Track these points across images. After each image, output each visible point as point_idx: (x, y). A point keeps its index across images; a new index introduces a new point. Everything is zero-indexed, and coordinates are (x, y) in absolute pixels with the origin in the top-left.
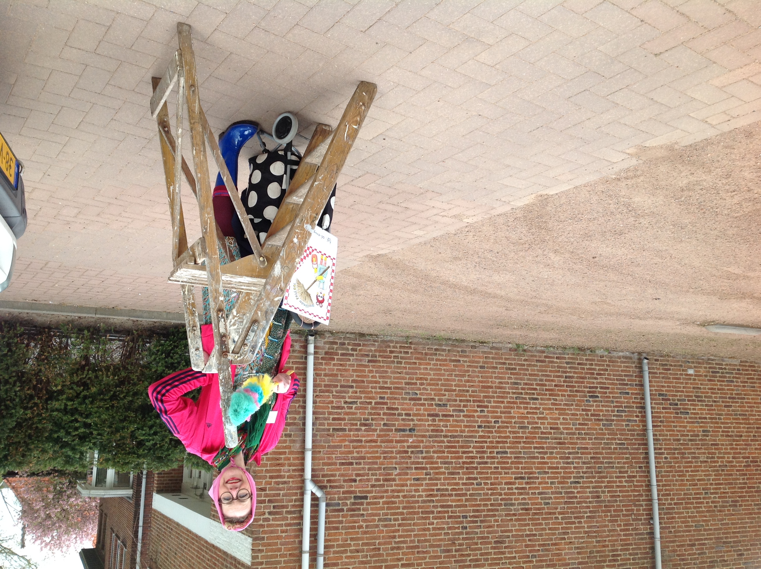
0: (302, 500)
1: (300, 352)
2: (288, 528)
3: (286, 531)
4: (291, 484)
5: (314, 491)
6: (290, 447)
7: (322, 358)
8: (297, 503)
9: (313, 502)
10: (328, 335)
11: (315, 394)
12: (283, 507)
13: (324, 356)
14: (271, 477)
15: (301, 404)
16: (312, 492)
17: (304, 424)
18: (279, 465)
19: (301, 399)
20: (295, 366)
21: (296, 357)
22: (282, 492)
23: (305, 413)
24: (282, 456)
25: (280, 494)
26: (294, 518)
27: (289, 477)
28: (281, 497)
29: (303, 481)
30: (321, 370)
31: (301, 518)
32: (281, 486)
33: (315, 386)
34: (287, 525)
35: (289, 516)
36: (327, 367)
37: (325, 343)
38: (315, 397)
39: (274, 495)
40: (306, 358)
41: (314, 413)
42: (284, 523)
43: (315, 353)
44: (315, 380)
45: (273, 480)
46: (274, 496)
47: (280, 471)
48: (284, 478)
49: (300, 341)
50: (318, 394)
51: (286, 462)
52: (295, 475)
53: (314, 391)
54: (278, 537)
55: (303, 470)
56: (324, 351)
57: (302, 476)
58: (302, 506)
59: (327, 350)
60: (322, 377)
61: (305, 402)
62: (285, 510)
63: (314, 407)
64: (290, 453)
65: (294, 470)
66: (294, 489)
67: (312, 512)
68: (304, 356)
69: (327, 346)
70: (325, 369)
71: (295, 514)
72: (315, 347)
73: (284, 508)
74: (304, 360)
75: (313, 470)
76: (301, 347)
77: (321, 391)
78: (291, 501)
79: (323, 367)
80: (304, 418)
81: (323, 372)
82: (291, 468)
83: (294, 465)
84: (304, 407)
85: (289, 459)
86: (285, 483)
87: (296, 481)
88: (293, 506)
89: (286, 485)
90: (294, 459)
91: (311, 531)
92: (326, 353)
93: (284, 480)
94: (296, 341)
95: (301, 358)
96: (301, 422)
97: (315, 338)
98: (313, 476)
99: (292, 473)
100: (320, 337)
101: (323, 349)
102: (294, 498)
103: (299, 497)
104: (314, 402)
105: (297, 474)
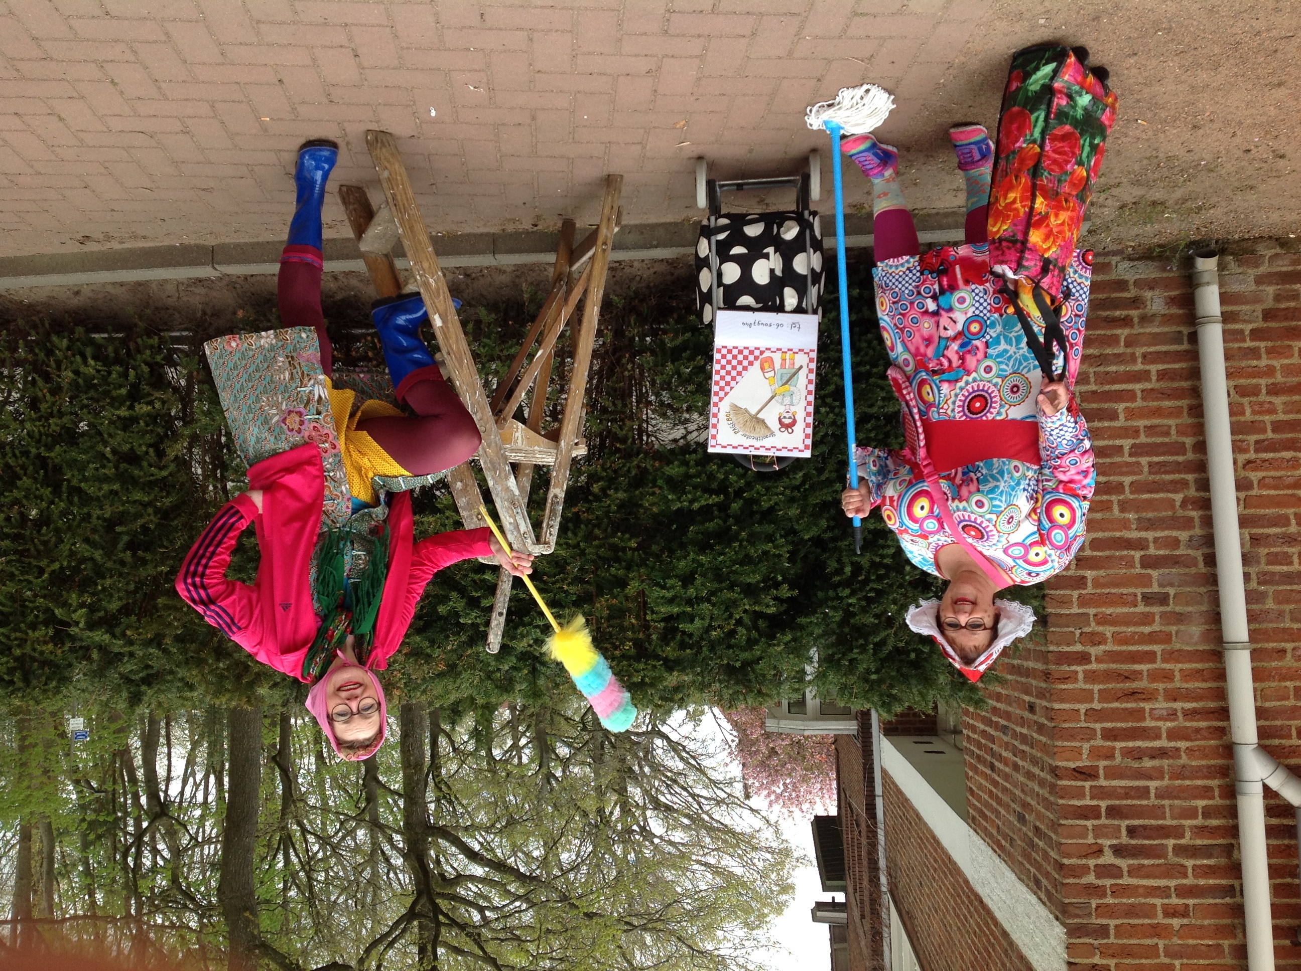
0: (1232, 812)
1: (1167, 319)
2: (1191, 902)
3: (1184, 912)
4: (1184, 760)
5: (1274, 783)
6: (1166, 638)
7: (1256, 334)
8: (1214, 822)
9: (1274, 821)
10: (1269, 253)
11: (1242, 458)
12: (1165, 832)
13: (1260, 324)
14: (1109, 735)
15: (1192, 492)
16: (1266, 788)
17: (1211, 560)
18: (1133, 694)
19: (1190, 477)
20: (1154, 368)
21: (1156, 339)
22: (1153, 784)
23: (1208, 522)
24: (1144, 667)
25: (1147, 789)
26: (1210, 871)
27: (1173, 735)
28: (1153, 801)
29: (1229, 750)
30: (1257, 373)
31: (1236, 869)
32: (1148, 763)
33: (1236, 429)
34: (1183, 891)
35: (1189, 863)
36: (1276, 363)
37: (1259, 280)
38: (1243, 467)
39: (1128, 793)
40: (1194, 338)
41: (1243, 522)
42: (1172, 883)
43: (1227, 318)
44: (1235, 410)
45: (1118, 745)
46: (1127, 796)
47: (1138, 714)
48: (1158, 737)
49: (1166, 284)
50: (1252, 455)
51: (1160, 686)
52: (1197, 730)
53: (1237, 448)
54: (1156, 931)
55: (1224, 713)
56: (1259, 308)
57: (1223, 732)
58: (1234, 831)
59: (1269, 303)
60: (1263, 397)
61: (1205, 485)
62: (1171, 842)
63: (1244, 502)
64: (1170, 656)
65: (1190, 714)
66: (1196, 773)
67: (1271, 852)
68: (1185, 330)
69: (1271, 290)
70: (1270, 371)
71: (1210, 856)
72: (1225, 298)
73: (1167, 836)
74: (1185, 346)
75: (1261, 713)
76: (1171, 301)
77: (1260, 446)
78: (1191, 813)
79: (1264, 362)
80: (1209, 541)
81: (1263, 382)
82: (1178, 705)
83: (1188, 696)
84: (1206, 504)
85: (1167, 676)
86: (1162, 753)
87: (1200, 749)
88: (1200, 831)
89: (1166, 762)
90: (1187, 676)
91: (1274, 916)
92: (1268, 315)
93: (1157, 744)
94: (1151, 285)
95: (1176, 338)
96: (1198, 554)
97: (1221, 267)
98: (1263, 733)
99: (1181, 722)
100: (1240, 263)
101: (1256, 300)
102: (1201, 803)
103: (1218, 801)
104: (1241, 485)
105: (1203, 724)
